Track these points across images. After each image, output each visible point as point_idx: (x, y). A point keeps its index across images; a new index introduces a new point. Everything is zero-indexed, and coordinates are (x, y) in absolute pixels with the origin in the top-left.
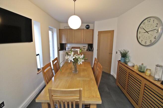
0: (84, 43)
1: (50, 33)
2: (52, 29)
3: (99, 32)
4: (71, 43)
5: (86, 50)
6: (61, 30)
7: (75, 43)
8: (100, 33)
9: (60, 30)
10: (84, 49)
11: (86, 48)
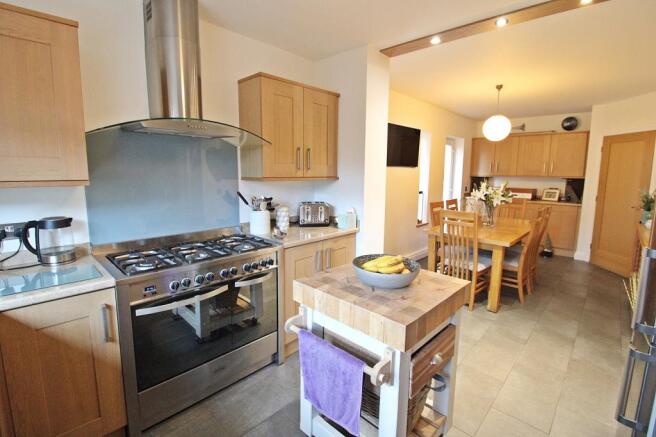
0: (549, 177)
1: (448, 149)
2: (453, 140)
3: (606, 139)
4: (505, 176)
5: (556, 199)
6: (476, 142)
7: (517, 176)
8: (609, 141)
9: (474, 140)
10: (550, 195)
11: (558, 192)
